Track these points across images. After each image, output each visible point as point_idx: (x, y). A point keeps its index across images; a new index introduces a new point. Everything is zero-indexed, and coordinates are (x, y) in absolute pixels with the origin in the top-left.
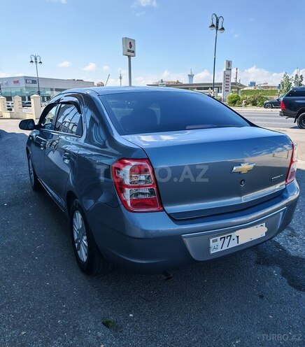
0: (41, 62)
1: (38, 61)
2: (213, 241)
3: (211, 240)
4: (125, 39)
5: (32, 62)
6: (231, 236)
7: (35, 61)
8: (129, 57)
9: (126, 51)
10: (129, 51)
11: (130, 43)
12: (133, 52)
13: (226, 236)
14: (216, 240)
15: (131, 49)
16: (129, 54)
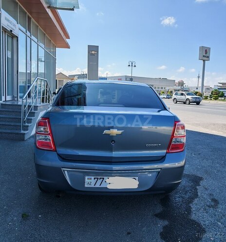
0: (135, 66)
1: (134, 65)
2: (88, 179)
3: (86, 177)
4: (202, 48)
5: (129, 66)
6: (103, 178)
7: (132, 65)
8: (204, 61)
9: (202, 56)
10: (204, 56)
11: (206, 50)
12: (208, 57)
13: (99, 177)
14: (91, 179)
15: (207, 55)
16: (205, 58)
